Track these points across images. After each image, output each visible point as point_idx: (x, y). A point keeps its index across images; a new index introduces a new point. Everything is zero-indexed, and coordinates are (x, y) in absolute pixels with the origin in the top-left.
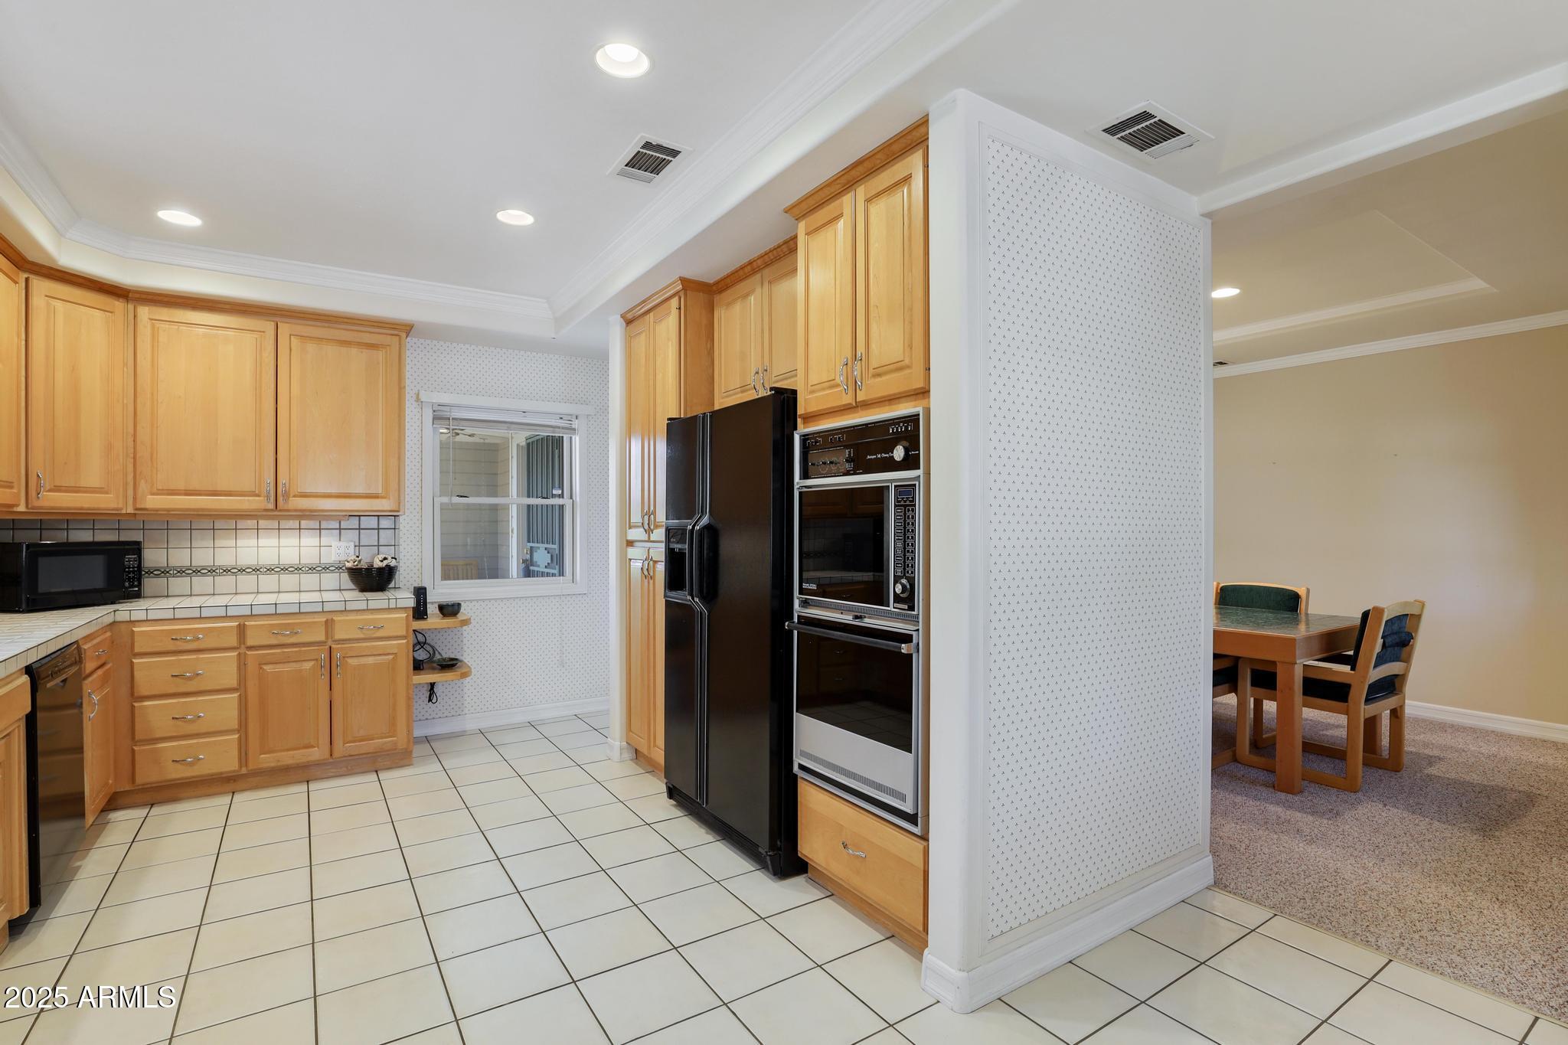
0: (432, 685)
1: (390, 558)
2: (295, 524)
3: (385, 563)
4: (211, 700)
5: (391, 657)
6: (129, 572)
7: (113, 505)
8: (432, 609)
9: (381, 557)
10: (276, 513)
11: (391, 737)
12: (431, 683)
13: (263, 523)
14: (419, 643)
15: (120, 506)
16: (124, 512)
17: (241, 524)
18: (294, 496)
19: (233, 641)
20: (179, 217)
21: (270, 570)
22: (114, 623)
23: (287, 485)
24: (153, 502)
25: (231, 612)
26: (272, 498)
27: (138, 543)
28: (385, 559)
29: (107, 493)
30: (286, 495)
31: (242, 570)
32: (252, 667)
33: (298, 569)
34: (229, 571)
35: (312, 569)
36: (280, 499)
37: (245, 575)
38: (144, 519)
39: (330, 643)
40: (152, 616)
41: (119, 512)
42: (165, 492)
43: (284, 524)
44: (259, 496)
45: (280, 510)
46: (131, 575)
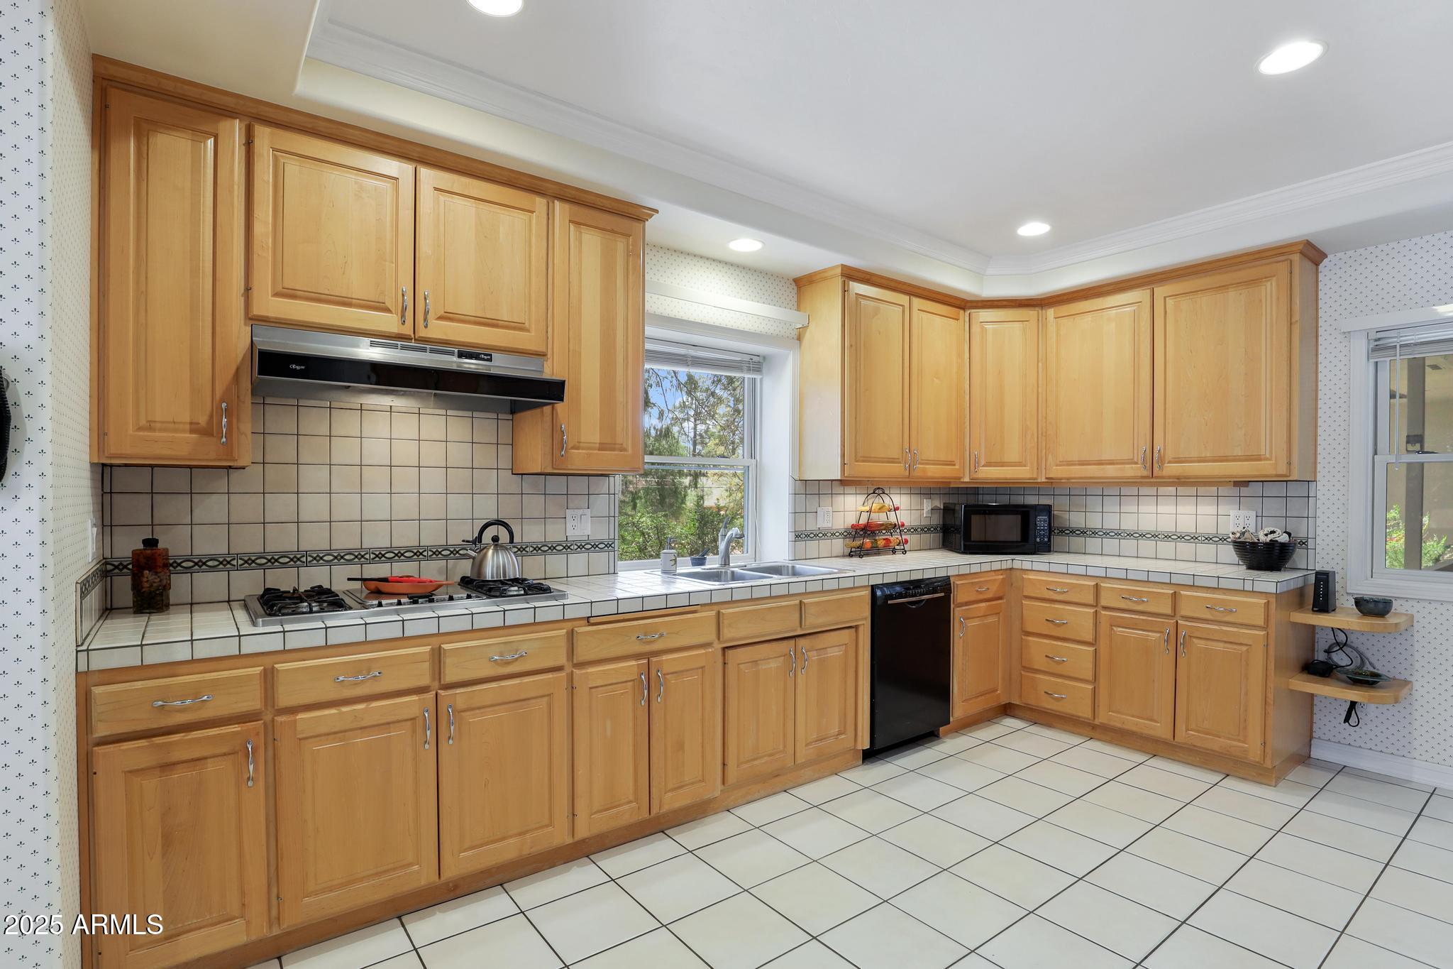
0: (1353, 705)
1: (1279, 531)
2: (1172, 490)
3: (1270, 537)
4: (1073, 649)
5: (1244, 648)
6: (1040, 530)
7: (1029, 476)
8: (1345, 602)
9: (1267, 530)
10: (1152, 480)
11: (1239, 741)
12: (1351, 702)
13: (1144, 491)
14: (1338, 644)
15: (1035, 476)
16: (1039, 481)
17: (1124, 491)
18: (1169, 462)
19: (1090, 599)
20: (1034, 229)
21: (1167, 537)
22: (1011, 569)
23: (1162, 451)
24: (1057, 472)
25: (1091, 572)
26: (1149, 464)
27: (1050, 506)
28: (1273, 532)
29: (1025, 466)
30: (1162, 460)
31: (1142, 535)
32: (1104, 625)
33: (1195, 538)
34: (1132, 535)
35: (1209, 539)
36: (1155, 465)
37: (1144, 540)
38: (1052, 486)
39: (1178, 618)
40: (1054, 568)
41: (1035, 481)
42: (1065, 463)
43: (1162, 490)
44: (1137, 463)
45: (1157, 477)
46: (1042, 533)
